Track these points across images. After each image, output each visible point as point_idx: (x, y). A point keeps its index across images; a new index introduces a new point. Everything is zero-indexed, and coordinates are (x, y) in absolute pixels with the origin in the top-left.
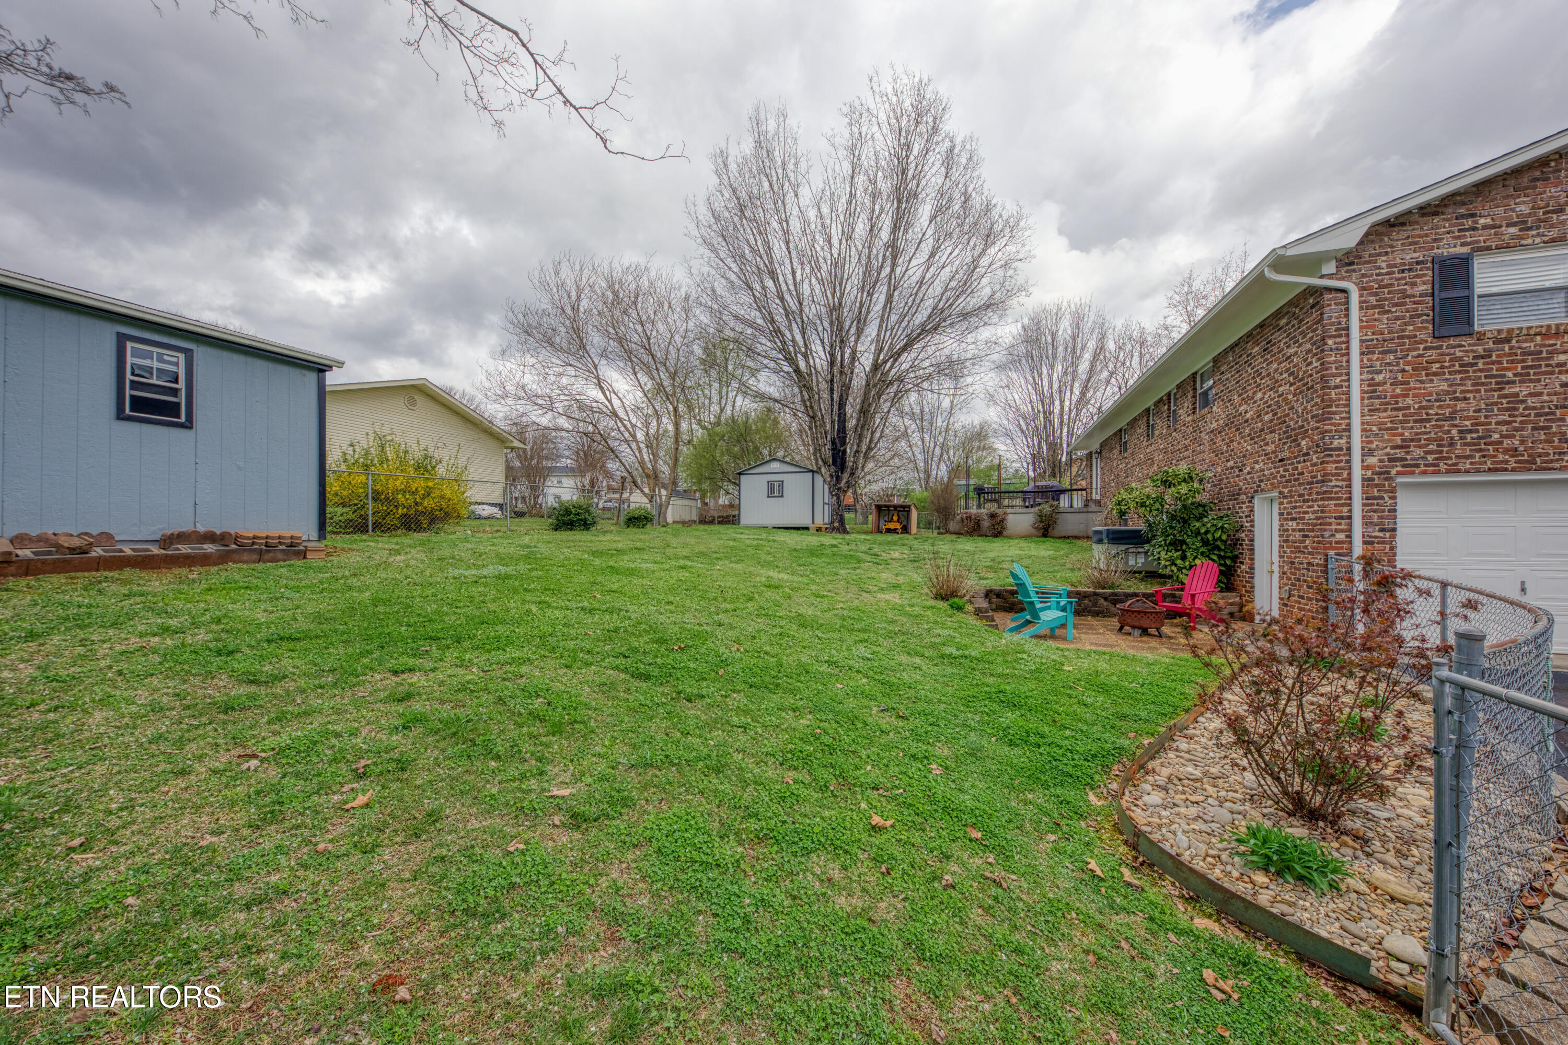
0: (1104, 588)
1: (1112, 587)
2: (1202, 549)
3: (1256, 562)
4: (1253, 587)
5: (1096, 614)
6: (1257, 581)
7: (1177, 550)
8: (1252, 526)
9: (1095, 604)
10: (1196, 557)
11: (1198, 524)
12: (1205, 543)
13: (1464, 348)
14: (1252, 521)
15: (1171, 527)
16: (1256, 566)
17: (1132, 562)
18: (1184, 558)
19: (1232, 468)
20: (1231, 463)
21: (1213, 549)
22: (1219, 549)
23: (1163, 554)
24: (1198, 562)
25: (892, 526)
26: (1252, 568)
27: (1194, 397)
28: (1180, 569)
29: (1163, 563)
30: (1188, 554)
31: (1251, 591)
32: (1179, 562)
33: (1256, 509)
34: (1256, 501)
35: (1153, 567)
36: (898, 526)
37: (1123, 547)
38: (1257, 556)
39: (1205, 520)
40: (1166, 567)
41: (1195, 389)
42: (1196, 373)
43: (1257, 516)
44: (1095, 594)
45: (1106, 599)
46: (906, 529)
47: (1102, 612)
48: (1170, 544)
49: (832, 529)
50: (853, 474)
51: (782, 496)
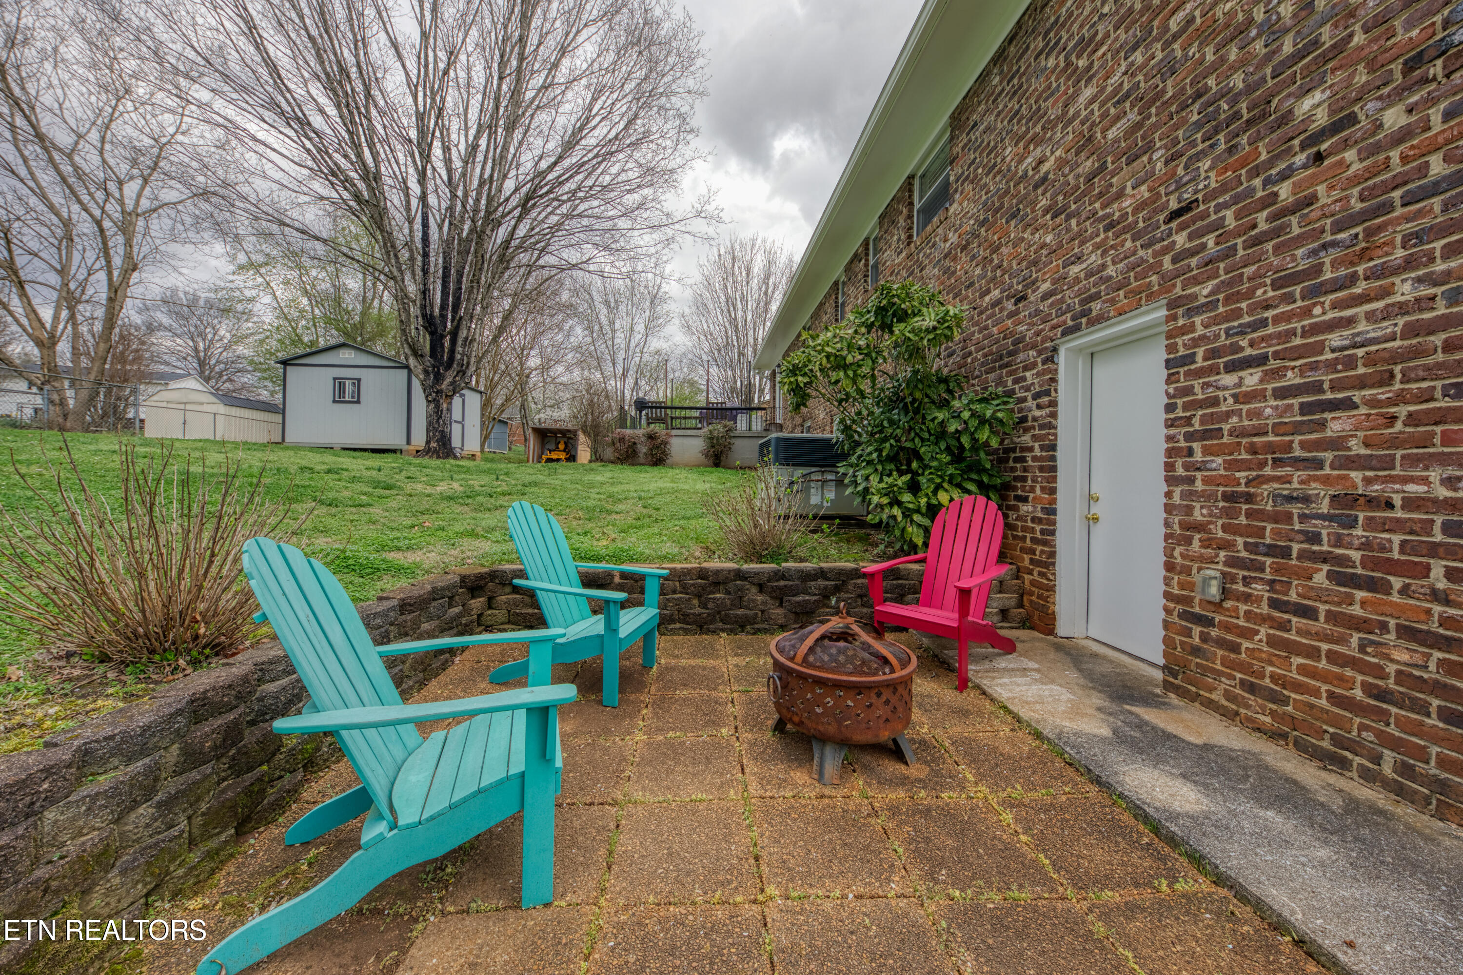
0: (760, 559)
1: (775, 556)
2: (951, 470)
3: (1060, 496)
4: (1053, 554)
5: (740, 625)
6: (1061, 541)
7: (901, 473)
8: (1054, 415)
9: (739, 601)
10: (938, 487)
11: (941, 415)
12: (957, 456)
14: (1053, 404)
15: (892, 422)
16: (1060, 506)
17: (815, 500)
18: (914, 488)
19: (997, 303)
20: (996, 294)
21: (970, 469)
22: (982, 470)
23: (874, 479)
24: (943, 497)
25: (554, 455)
26: (1051, 511)
27: (910, 217)
28: (908, 514)
29: (875, 499)
30: (923, 480)
31: (1048, 563)
32: (906, 497)
33: (1061, 376)
34: (1062, 357)
35: (855, 506)
36: (562, 456)
37: (800, 471)
38: (1061, 484)
39: (956, 404)
40: (881, 506)
41: (911, 204)
42: (911, 177)
43: (1064, 392)
44: (739, 575)
45: (761, 588)
46: (572, 458)
47: (753, 621)
48: (892, 459)
49: (427, 452)
50: (462, 372)
51: (358, 402)
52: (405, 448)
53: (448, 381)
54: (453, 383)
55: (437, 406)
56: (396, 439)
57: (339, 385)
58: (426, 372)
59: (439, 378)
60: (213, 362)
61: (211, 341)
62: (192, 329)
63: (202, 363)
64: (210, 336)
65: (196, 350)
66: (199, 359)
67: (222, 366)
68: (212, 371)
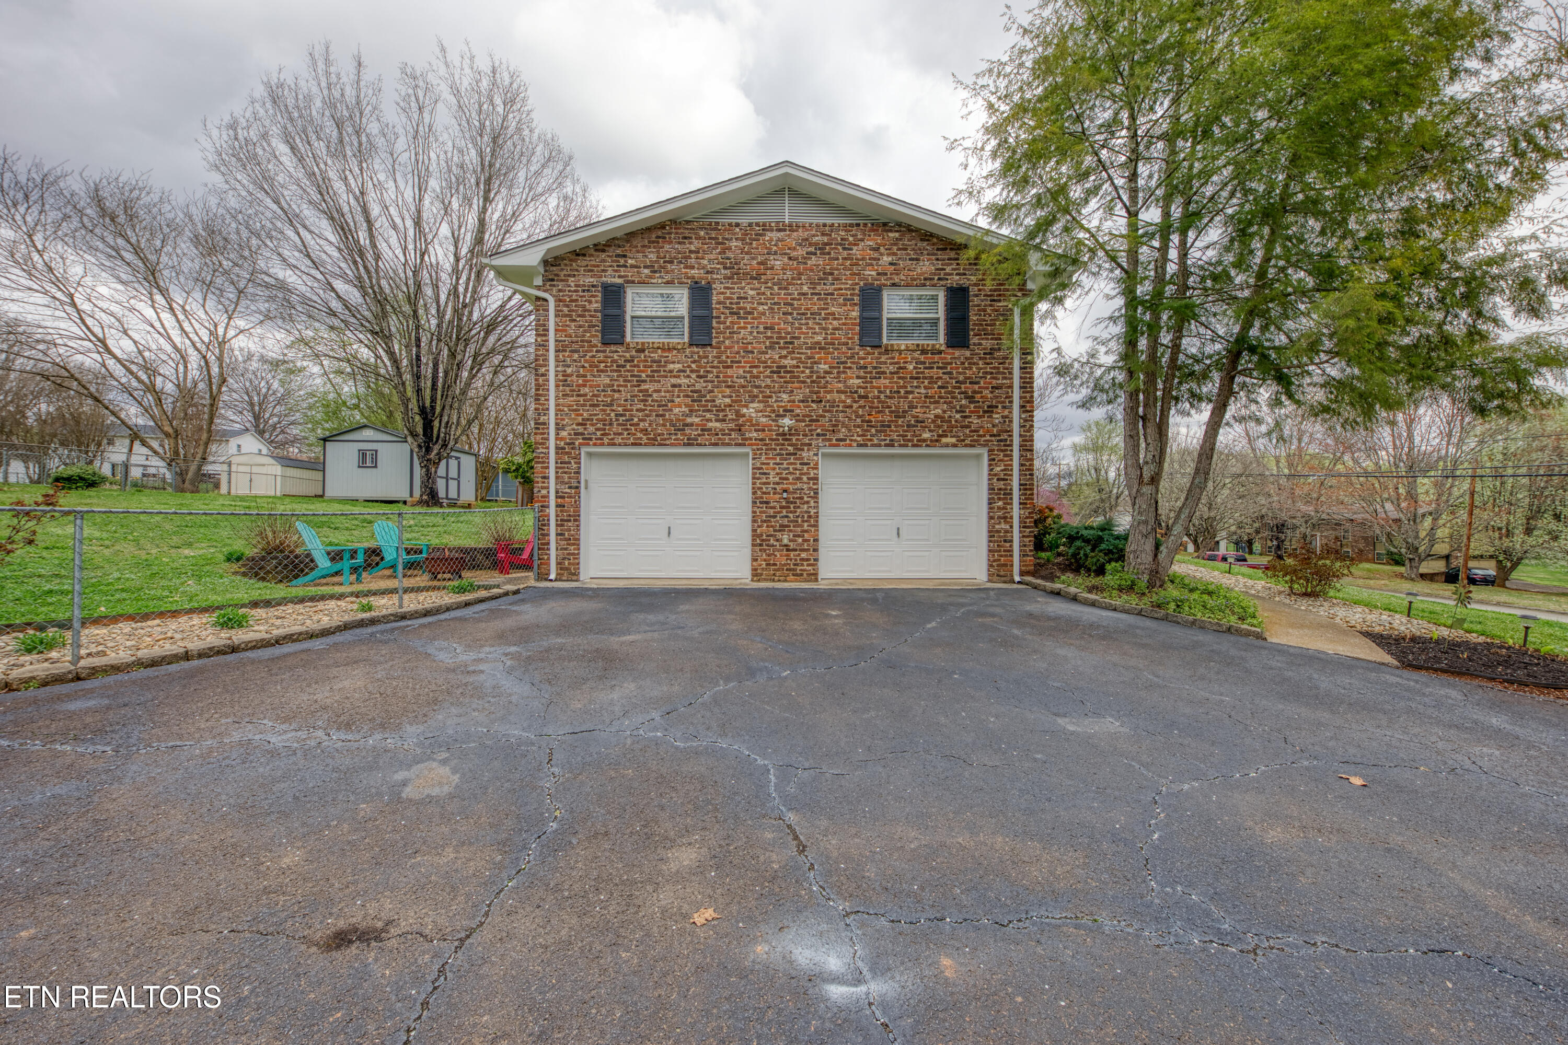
13: (618, 354)
49: (421, 502)
50: (445, 445)
51: (376, 467)
52: (409, 499)
53: (435, 452)
54: (438, 454)
55: (428, 470)
56: (404, 494)
57: (363, 454)
58: (420, 446)
59: (428, 450)
60: (267, 415)
61: (265, 396)
62: (248, 384)
63: (257, 417)
64: (264, 390)
65: (252, 404)
66: (254, 413)
67: (276, 419)
68: (266, 422)
